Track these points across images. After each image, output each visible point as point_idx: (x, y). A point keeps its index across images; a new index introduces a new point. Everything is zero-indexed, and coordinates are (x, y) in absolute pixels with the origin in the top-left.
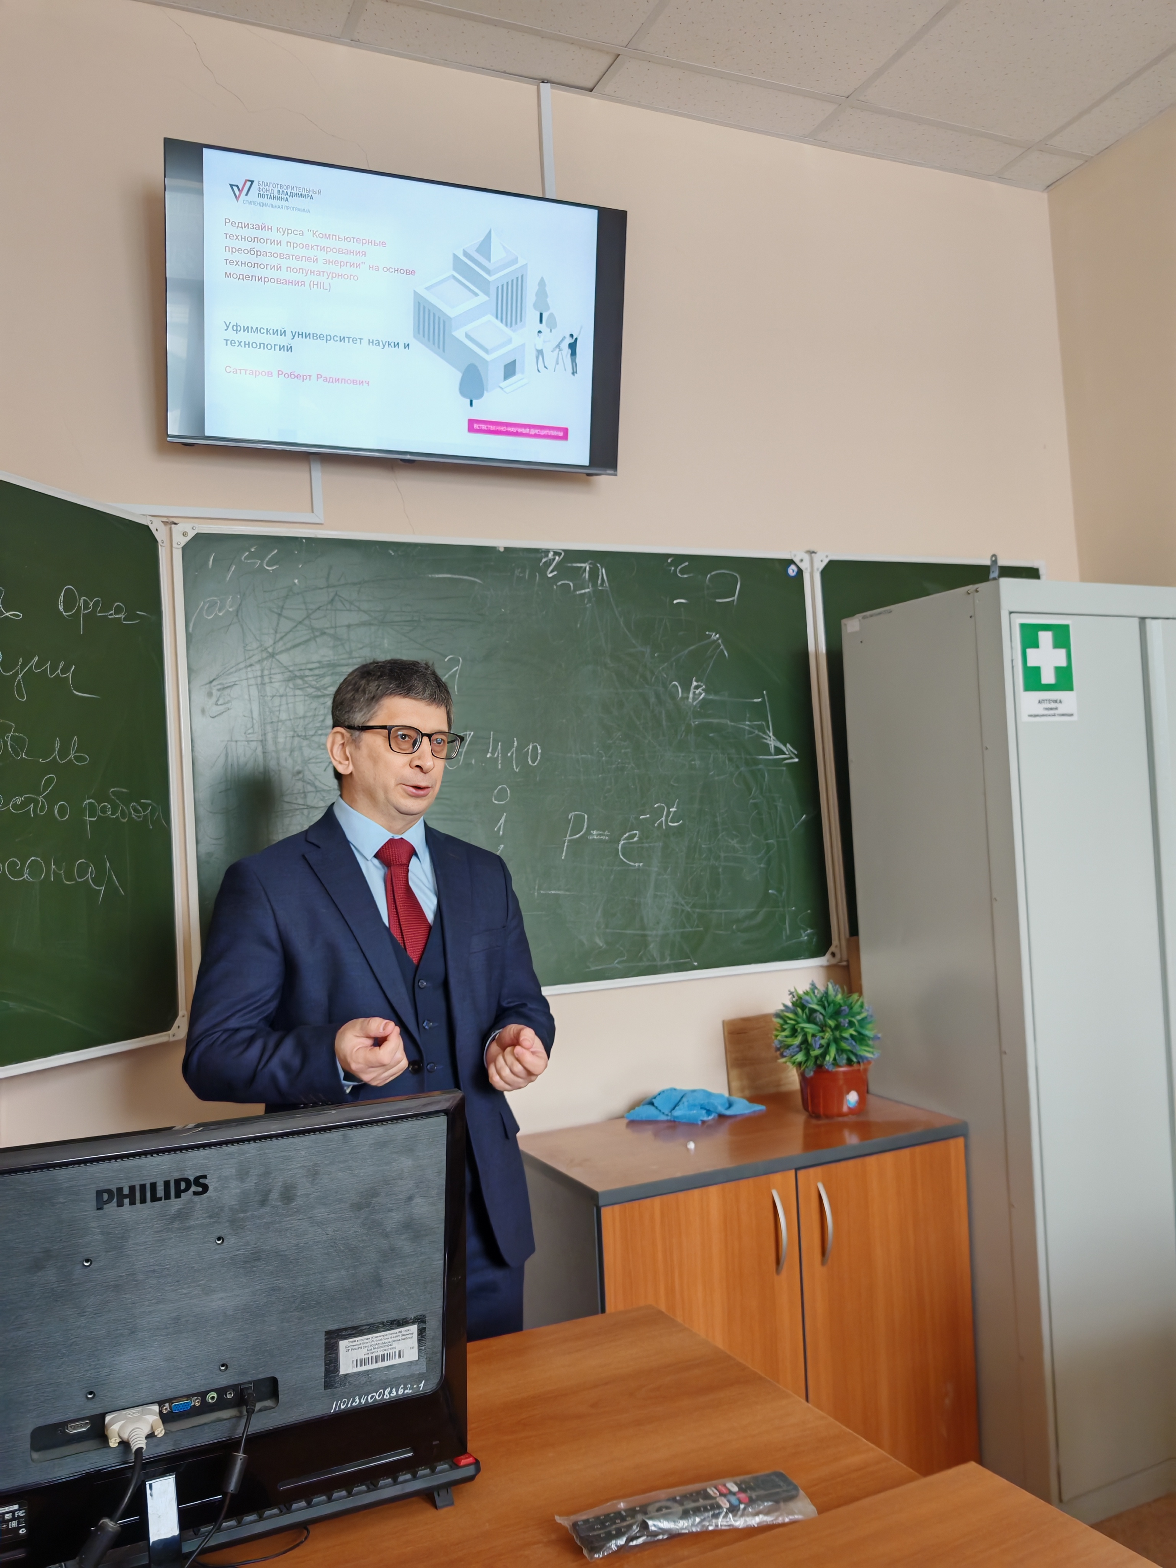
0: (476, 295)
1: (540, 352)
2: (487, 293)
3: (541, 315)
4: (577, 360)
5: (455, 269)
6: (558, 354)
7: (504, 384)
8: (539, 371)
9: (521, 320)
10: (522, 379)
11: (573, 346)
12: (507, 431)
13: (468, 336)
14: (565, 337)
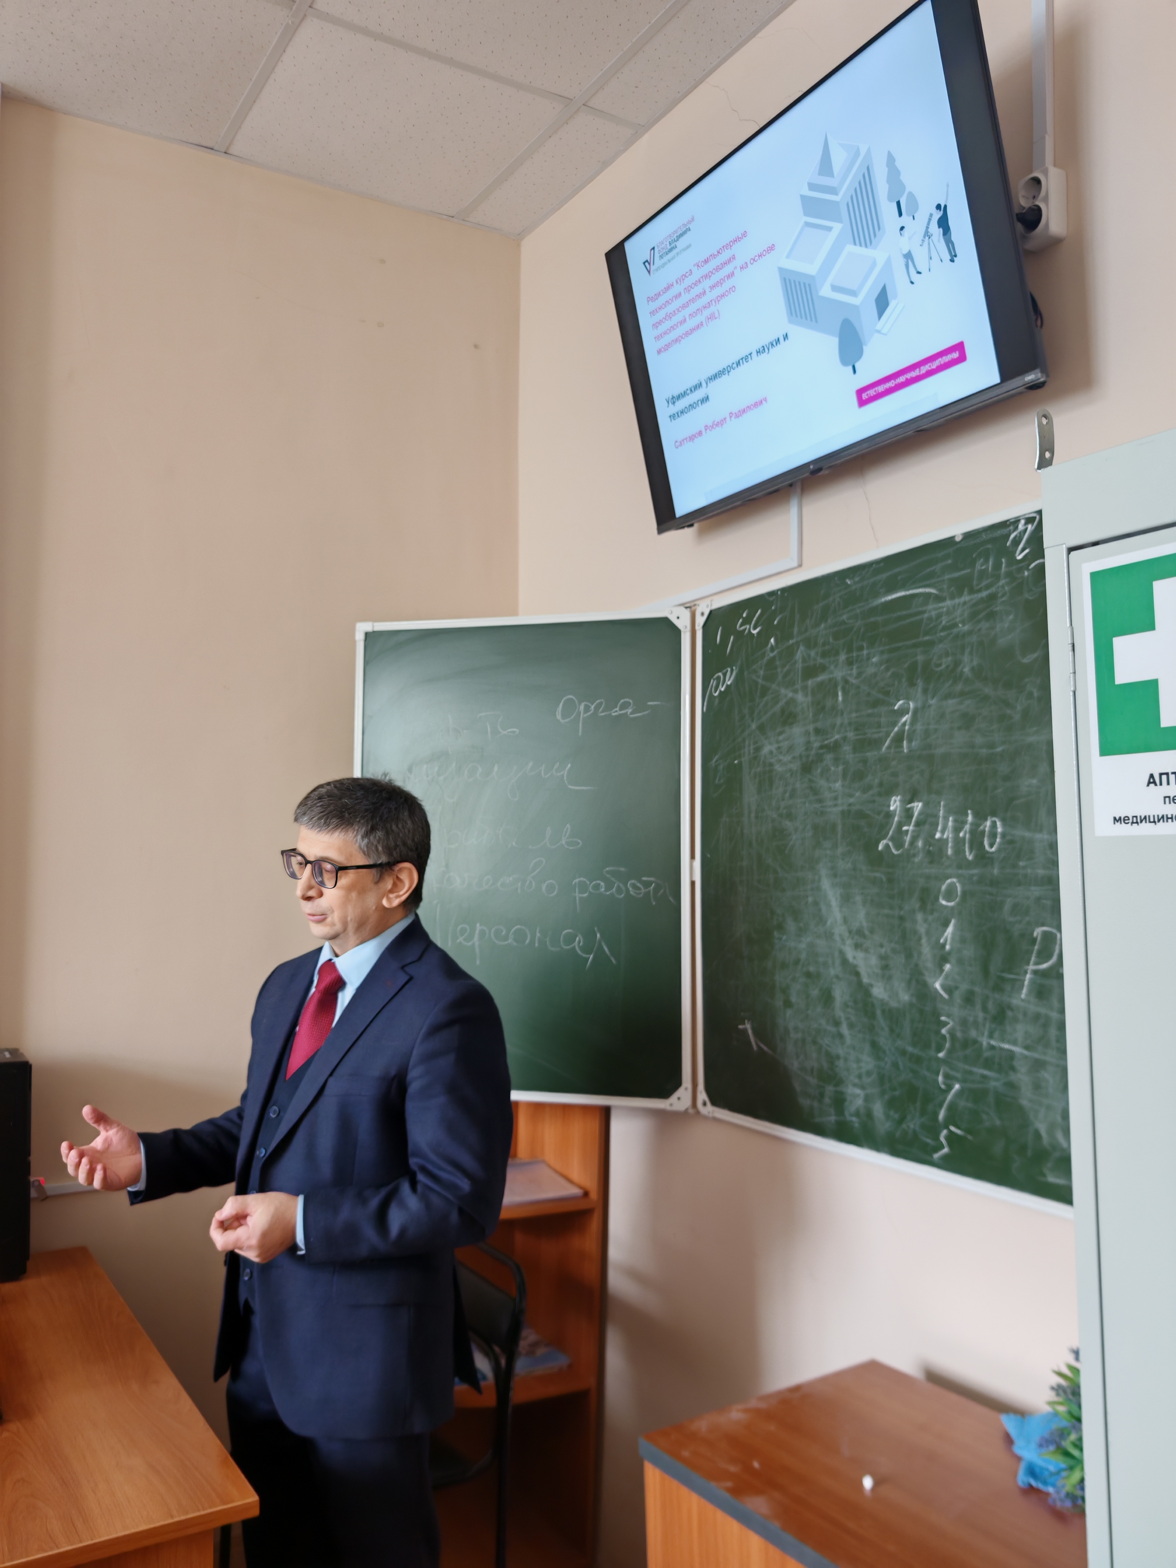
0: (829, 229)
1: (908, 256)
2: (839, 220)
3: (898, 204)
4: (954, 237)
5: (806, 214)
6: (929, 244)
7: (880, 325)
8: (912, 283)
9: (879, 229)
10: (898, 304)
11: (943, 223)
12: (896, 385)
13: (835, 288)
14: (931, 215)
